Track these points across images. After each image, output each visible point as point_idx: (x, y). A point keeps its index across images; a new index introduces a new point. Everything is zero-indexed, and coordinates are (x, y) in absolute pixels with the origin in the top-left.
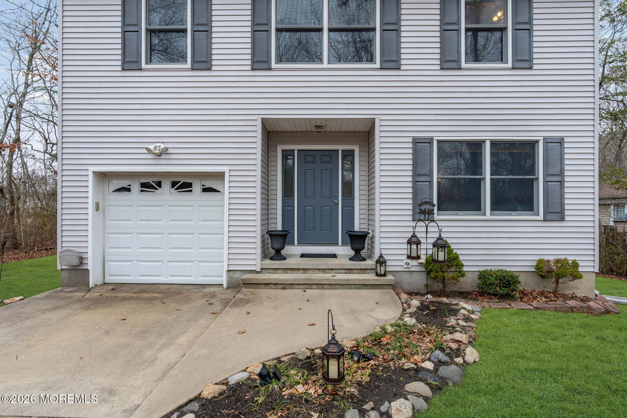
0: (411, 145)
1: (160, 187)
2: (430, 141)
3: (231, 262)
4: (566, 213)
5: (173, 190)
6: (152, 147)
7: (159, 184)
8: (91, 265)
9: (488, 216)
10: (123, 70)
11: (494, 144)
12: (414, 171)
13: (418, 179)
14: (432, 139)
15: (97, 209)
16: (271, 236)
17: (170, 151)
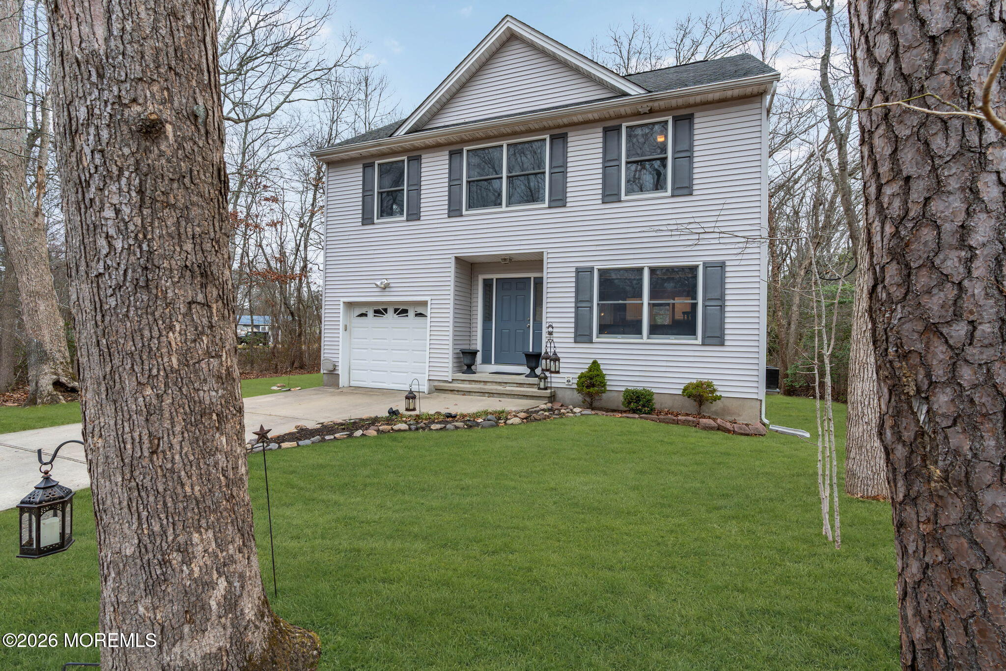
0: (574, 274)
1: (387, 313)
2: (591, 270)
3: (431, 373)
4: (727, 337)
5: (395, 316)
6: (378, 283)
7: (386, 310)
8: (340, 371)
9: (645, 339)
10: (363, 225)
11: (653, 270)
12: (577, 297)
13: (579, 305)
14: (593, 268)
15: (346, 330)
16: (463, 353)
17: (391, 285)
